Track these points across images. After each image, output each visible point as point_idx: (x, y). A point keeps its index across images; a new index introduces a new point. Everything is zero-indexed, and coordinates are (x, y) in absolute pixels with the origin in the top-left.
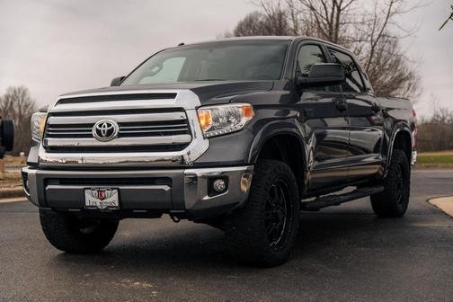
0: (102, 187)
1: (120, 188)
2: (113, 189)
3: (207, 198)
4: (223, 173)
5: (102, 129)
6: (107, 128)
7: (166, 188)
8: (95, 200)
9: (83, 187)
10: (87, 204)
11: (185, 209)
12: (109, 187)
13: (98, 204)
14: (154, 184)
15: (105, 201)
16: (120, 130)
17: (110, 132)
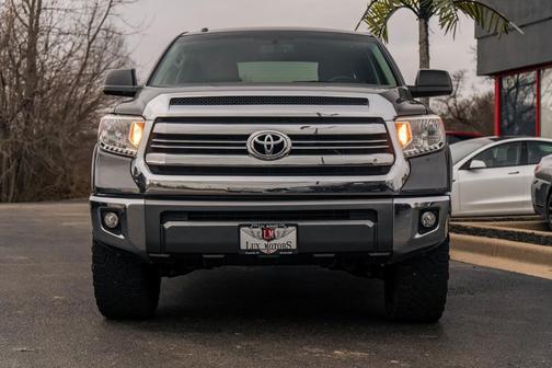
0: (270, 224)
1: (300, 224)
2: (287, 226)
3: (418, 236)
4: (432, 203)
5: (265, 143)
6: (272, 143)
7: (370, 224)
8: (256, 241)
9: (236, 224)
10: (243, 247)
11: (392, 252)
12: (282, 223)
13: (262, 247)
14: (347, 218)
15: (273, 242)
16: (294, 145)
17: (279, 148)
